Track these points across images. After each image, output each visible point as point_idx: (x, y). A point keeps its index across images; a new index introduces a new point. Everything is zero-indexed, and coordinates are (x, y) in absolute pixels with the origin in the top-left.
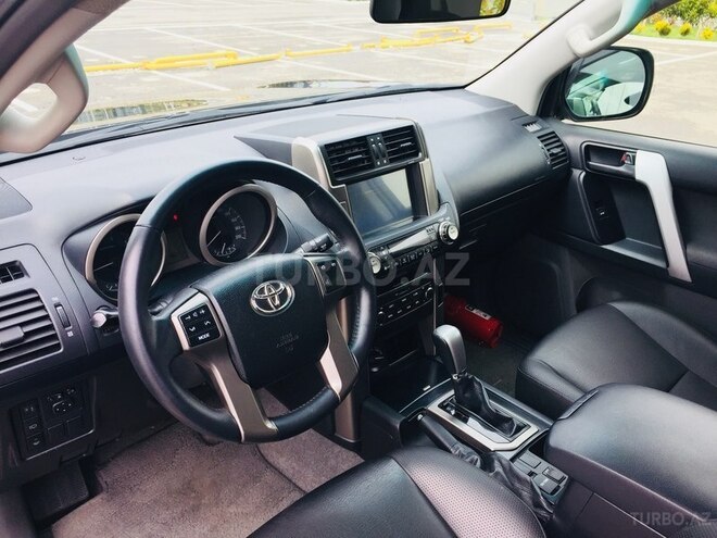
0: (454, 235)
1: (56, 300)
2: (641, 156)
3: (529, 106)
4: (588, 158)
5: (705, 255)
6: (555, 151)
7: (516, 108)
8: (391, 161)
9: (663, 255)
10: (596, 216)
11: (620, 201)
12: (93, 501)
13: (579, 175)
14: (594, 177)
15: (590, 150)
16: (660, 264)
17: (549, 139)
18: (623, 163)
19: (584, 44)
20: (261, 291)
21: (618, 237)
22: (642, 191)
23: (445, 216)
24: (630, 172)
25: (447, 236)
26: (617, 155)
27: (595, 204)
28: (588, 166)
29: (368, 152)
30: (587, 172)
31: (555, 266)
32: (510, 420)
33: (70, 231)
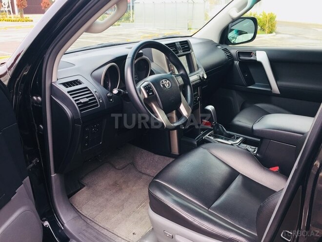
0: (205, 77)
1: (95, 90)
2: (257, 52)
3: (216, 40)
4: (239, 56)
5: (284, 83)
6: (228, 54)
7: (212, 41)
8: (183, 52)
9: (270, 87)
10: (244, 76)
11: (252, 70)
12: (83, 189)
13: (237, 63)
14: (242, 62)
15: (240, 53)
16: (269, 90)
17: (226, 50)
18: (252, 56)
19: (236, 15)
20: (163, 82)
21: (253, 83)
22: (260, 64)
23: (201, 71)
24: (255, 59)
25: (203, 77)
26: (249, 54)
27: (244, 72)
28: (240, 59)
29: (176, 48)
30: (240, 62)
31: (231, 98)
32: (233, 135)
33: (94, 69)
